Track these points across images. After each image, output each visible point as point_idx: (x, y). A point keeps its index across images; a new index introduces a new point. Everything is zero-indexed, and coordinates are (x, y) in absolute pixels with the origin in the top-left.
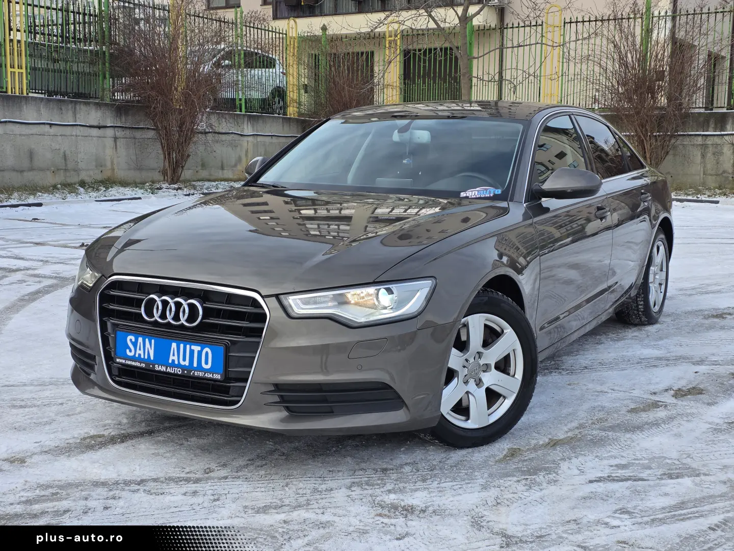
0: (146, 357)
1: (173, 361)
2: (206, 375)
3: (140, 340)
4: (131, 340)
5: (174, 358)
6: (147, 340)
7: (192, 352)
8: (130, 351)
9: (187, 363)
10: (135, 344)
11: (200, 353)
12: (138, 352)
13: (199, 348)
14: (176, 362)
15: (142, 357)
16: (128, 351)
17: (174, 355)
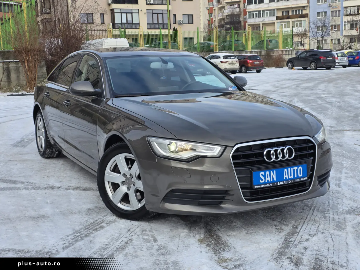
0: (272, 180)
1: (286, 178)
2: (301, 180)
3: (268, 173)
4: (262, 175)
5: (286, 176)
6: (271, 172)
7: (294, 170)
8: (262, 180)
9: (292, 177)
10: (264, 176)
11: (297, 170)
12: (267, 179)
13: (297, 168)
14: (287, 178)
15: (269, 181)
16: (260, 180)
17: (286, 175)
